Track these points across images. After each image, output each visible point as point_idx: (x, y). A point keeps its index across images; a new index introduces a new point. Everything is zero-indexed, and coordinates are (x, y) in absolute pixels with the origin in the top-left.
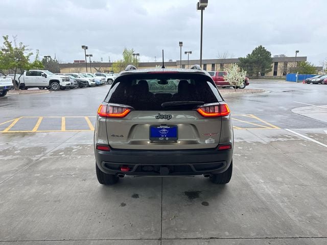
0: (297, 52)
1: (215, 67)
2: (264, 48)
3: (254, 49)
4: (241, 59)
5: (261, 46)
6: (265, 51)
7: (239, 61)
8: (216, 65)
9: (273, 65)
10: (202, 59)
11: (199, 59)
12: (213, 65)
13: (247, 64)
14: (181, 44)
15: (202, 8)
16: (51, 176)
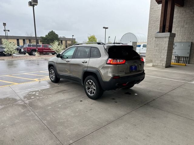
0: (73, 36)
3: (49, 32)
4: (42, 37)
5: (52, 31)
6: (55, 34)
7: (41, 39)
8: (26, 40)
9: (60, 42)
11: (35, 36)
12: (24, 40)
13: (46, 41)
14: (5, 24)
15: (33, 6)
16: (60, 105)
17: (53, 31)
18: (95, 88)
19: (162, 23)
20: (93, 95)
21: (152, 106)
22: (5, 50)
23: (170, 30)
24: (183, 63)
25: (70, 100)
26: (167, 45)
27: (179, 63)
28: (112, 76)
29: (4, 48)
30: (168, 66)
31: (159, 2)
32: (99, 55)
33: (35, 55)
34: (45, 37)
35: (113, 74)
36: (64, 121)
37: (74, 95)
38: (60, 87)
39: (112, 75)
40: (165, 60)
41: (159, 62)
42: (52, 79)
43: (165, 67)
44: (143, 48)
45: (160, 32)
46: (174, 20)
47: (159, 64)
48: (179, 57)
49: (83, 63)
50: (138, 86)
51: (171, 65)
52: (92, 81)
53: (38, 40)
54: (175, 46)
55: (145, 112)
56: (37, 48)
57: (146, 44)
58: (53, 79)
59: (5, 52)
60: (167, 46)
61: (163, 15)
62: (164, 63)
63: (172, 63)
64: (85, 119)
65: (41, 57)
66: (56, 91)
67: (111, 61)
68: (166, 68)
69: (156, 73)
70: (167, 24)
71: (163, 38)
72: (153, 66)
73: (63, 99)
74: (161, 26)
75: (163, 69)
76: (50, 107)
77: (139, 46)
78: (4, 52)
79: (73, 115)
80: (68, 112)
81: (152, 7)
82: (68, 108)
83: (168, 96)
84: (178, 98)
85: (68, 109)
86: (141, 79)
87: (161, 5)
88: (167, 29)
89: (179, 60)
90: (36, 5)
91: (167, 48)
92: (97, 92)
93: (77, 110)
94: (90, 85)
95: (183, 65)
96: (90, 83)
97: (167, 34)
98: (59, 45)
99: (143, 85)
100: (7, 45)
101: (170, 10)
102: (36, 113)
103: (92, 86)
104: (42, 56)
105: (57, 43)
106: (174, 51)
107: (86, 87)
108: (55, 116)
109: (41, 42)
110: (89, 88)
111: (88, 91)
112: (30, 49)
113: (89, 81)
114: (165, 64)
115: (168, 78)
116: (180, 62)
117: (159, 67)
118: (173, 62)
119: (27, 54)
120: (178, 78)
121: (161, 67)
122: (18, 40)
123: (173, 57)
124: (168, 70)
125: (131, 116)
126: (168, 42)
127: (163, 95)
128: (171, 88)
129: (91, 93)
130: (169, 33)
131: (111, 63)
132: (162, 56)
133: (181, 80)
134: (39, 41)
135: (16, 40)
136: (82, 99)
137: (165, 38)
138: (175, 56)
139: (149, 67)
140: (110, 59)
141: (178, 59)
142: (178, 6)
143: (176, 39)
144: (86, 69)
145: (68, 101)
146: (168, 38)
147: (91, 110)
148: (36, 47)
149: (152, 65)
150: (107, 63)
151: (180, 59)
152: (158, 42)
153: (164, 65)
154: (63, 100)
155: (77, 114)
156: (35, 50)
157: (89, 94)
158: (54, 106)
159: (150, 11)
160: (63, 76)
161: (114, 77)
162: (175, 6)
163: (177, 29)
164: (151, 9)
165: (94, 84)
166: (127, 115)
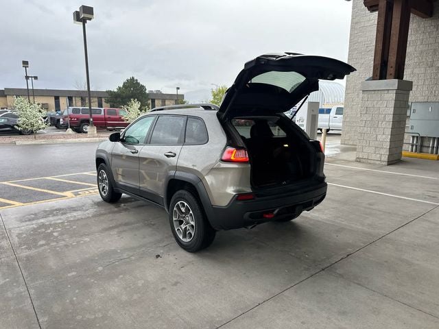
0: (178, 88)
1: (74, 102)
2: (137, 80)
3: (125, 80)
4: (109, 92)
5: (133, 78)
6: (139, 84)
7: (107, 95)
8: (74, 98)
9: (150, 102)
10: (91, 90)
12: (70, 99)
13: (118, 100)
14: (25, 63)
15: (84, 21)
16: (100, 268)
17: (135, 78)
18: (193, 223)
19: (379, 57)
20: (189, 240)
21: (341, 276)
22: (20, 121)
23: (399, 74)
24: (432, 153)
25: (131, 254)
26: (391, 111)
27: (421, 152)
28: (234, 194)
29: (17, 117)
30: (395, 159)
31: (372, 7)
32: (204, 139)
33: (87, 132)
34: (116, 90)
35: (238, 188)
36: (96, 318)
37: (144, 237)
38: (118, 216)
39: (234, 191)
40: (387, 145)
41: (371, 150)
42: (103, 193)
43: (386, 163)
44: (337, 116)
45: (373, 78)
46: (409, 50)
47: (373, 157)
48: (422, 137)
49: (168, 156)
50: (313, 214)
51: (403, 158)
52: (186, 204)
53: (101, 98)
54: (412, 111)
55: (320, 293)
56: (91, 116)
57: (343, 106)
58: (105, 192)
59: (19, 127)
60: (392, 113)
61: (381, 38)
62: (384, 155)
63: (403, 153)
64: (151, 314)
65: (100, 137)
66: (105, 226)
67: (232, 152)
68: (389, 167)
69: (362, 178)
70: (392, 59)
71: (382, 92)
72: (358, 160)
73: (113, 248)
74: (376, 63)
75: (381, 167)
76: (74, 273)
77: (328, 111)
78: (17, 125)
79: (124, 298)
80: (114, 288)
81: (356, 20)
82: (117, 277)
83: (387, 245)
84: (414, 250)
85: (116, 280)
86: (314, 200)
87: (376, 14)
88: (391, 70)
89: (422, 146)
90: (90, 19)
91: (391, 117)
92: (197, 234)
93: (140, 283)
94: (183, 213)
95: (433, 159)
96: (183, 210)
97: (393, 83)
98: (140, 109)
99: (326, 211)
100: (23, 110)
101: (398, 25)
102: (32, 291)
103: (188, 218)
104: (102, 135)
105: (136, 105)
106: (409, 123)
107: (174, 219)
108: (76, 302)
109: (107, 102)
110: (181, 222)
111: (178, 229)
112: (78, 119)
113: (179, 203)
114: (387, 156)
115: (392, 192)
116: (425, 149)
117: (372, 162)
118: (407, 149)
119: (70, 131)
120: (417, 192)
121: (378, 162)
122: (57, 98)
123: (408, 139)
124: (395, 171)
125: (279, 304)
126: (393, 102)
127: (373, 241)
128: (399, 219)
129: (185, 236)
130: (397, 80)
131: (232, 158)
132: (379, 137)
133: (425, 199)
134: (103, 100)
135: (54, 98)
136: (160, 252)
137: (386, 92)
138: (413, 137)
139: (348, 162)
140: (230, 149)
141: (421, 143)
142: (419, 15)
143: (414, 96)
144: (172, 173)
145: (125, 256)
146: (395, 91)
147: (176, 284)
148: (89, 115)
149: (354, 159)
150: (224, 158)
151: (426, 144)
152: (369, 104)
153: (385, 158)
154: (115, 252)
155: (135, 297)
156: (87, 122)
157: (181, 237)
158: (85, 270)
159: (352, 28)
160: (127, 189)
161: (240, 197)
162: (412, 15)
163: (416, 71)
164: (354, 24)
165: (191, 212)
166: (270, 301)
